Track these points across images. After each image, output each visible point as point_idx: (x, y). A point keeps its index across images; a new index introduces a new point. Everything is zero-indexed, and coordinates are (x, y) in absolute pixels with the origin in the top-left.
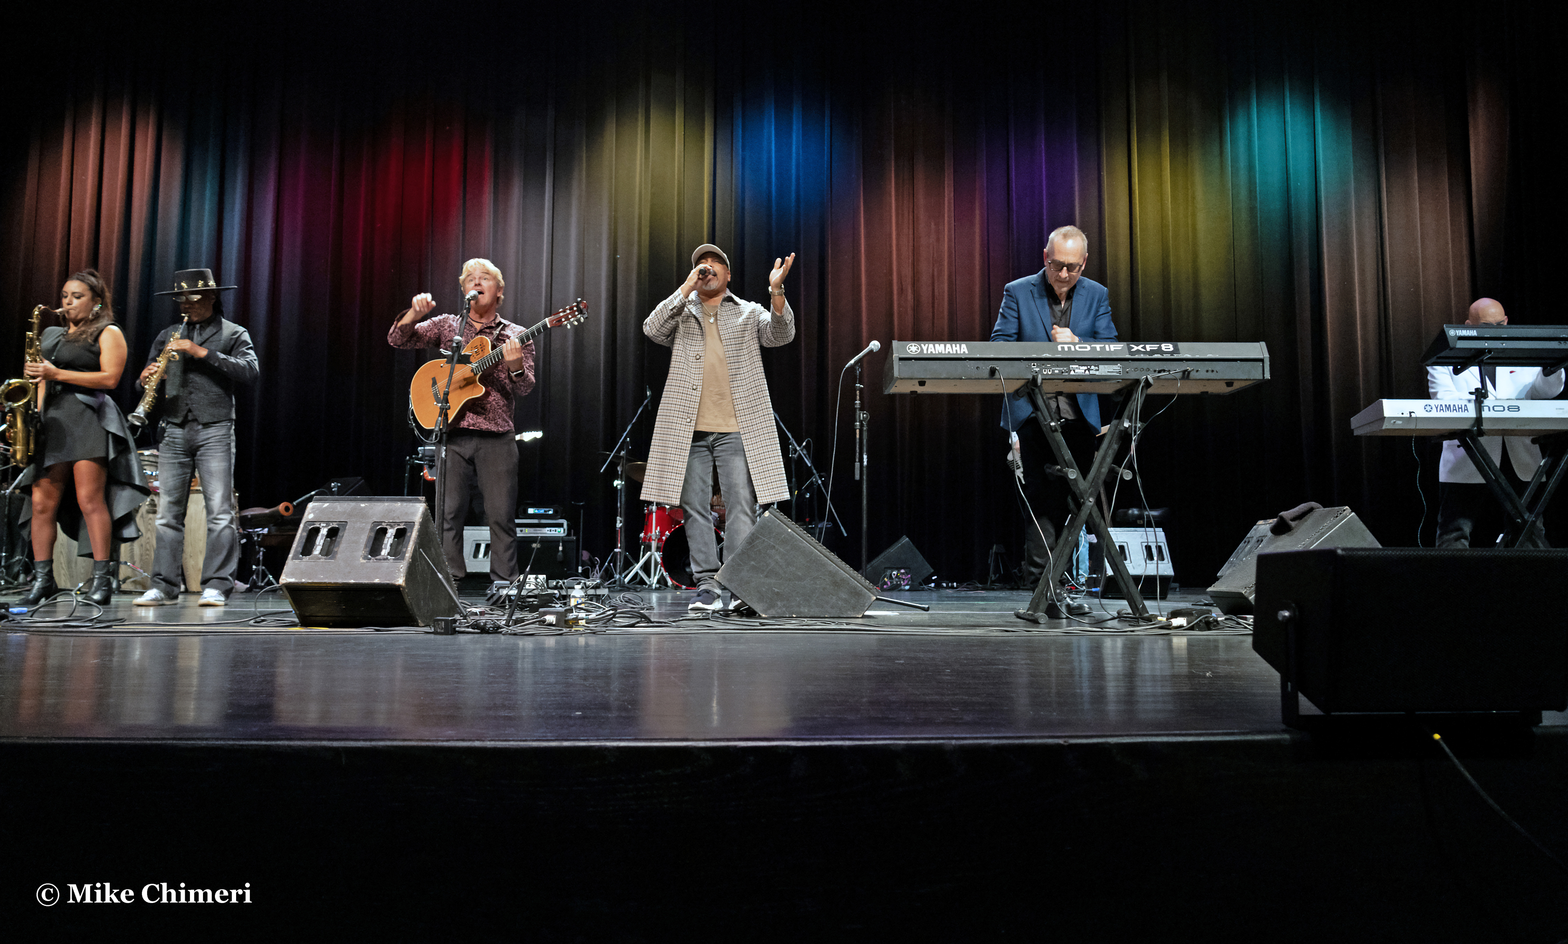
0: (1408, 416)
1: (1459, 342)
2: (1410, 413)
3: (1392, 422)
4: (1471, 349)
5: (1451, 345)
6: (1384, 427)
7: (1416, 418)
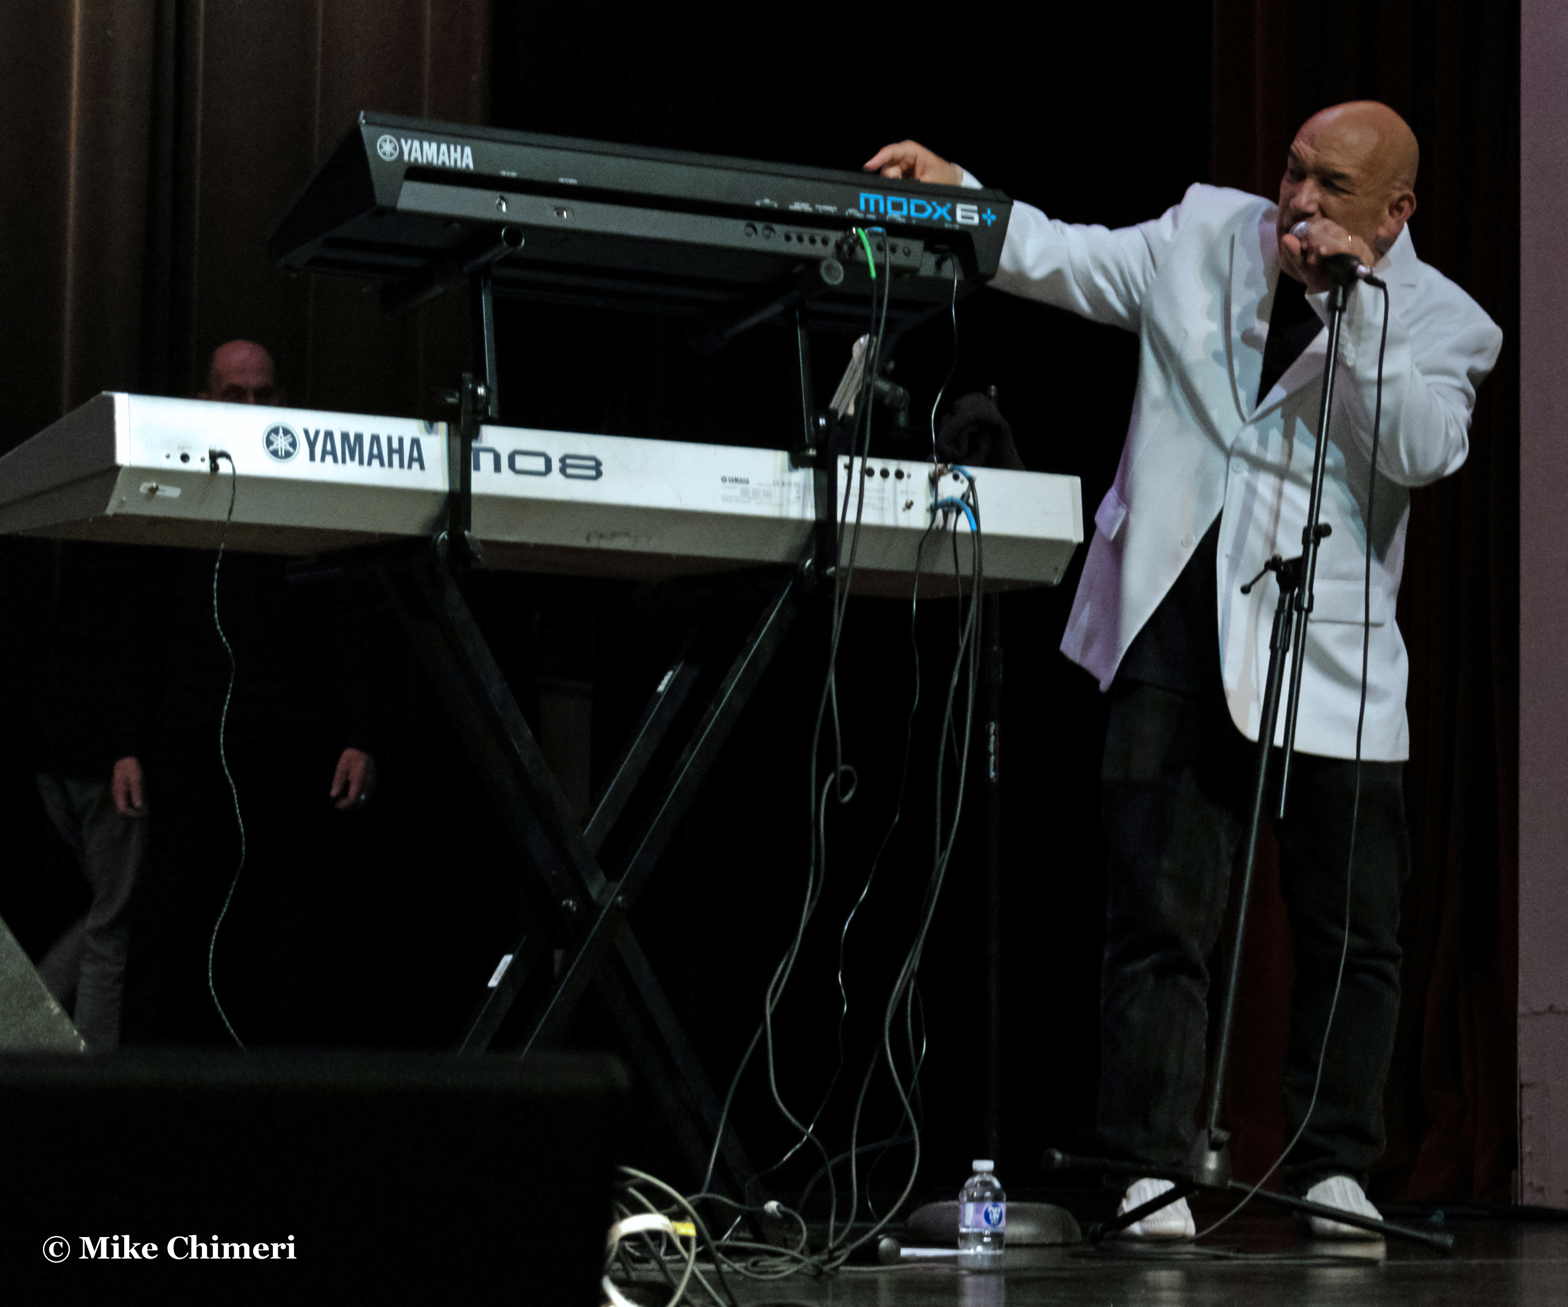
0: (205, 467)
1: (409, 187)
2: (214, 456)
3: (144, 488)
4: (447, 220)
5: (381, 198)
6: (110, 511)
7: (235, 480)
